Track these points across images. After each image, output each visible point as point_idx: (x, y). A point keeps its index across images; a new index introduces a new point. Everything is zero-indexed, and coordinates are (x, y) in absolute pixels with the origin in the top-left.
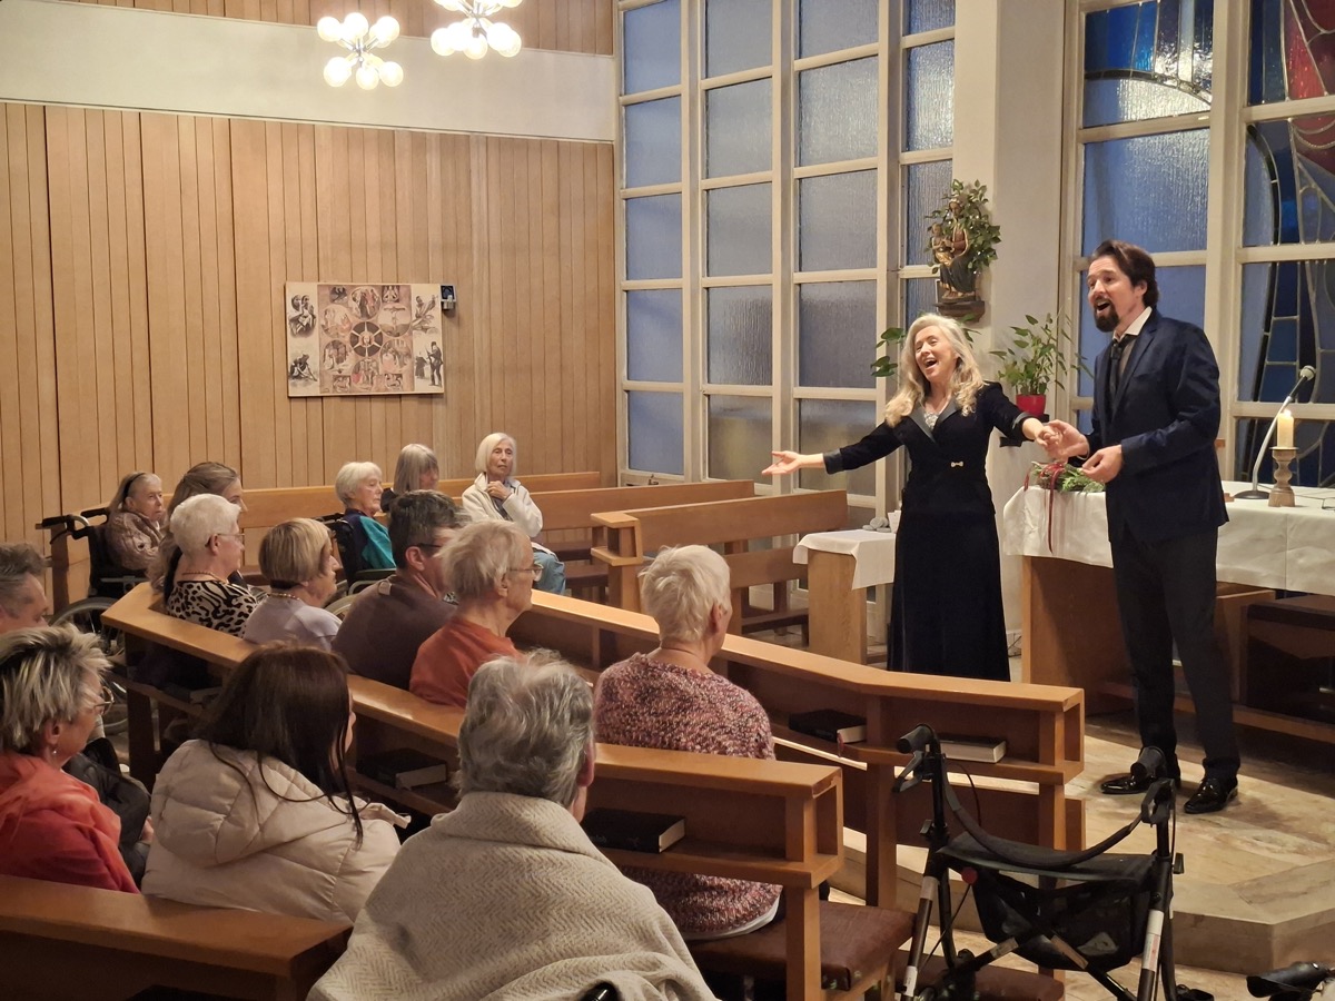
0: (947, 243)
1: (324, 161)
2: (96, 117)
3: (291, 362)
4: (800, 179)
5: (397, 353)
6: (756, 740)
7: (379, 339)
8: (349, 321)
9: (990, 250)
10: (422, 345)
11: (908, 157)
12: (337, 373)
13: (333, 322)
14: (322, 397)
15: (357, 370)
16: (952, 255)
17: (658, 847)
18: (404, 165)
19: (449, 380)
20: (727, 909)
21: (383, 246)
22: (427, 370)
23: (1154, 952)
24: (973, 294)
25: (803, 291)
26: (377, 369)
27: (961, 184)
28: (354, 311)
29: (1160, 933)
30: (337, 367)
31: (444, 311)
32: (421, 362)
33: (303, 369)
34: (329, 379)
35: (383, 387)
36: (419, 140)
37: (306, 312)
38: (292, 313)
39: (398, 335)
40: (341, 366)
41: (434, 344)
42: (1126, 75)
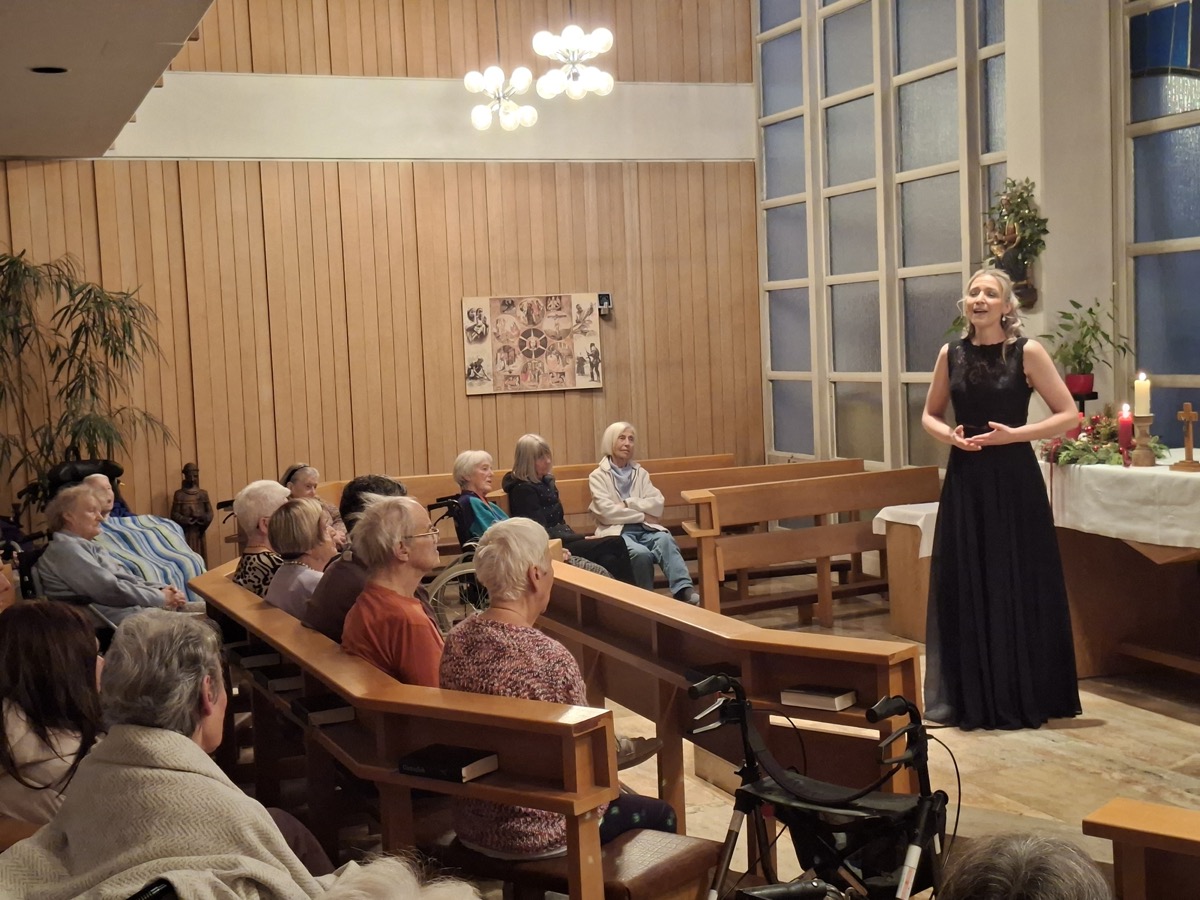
0: (1000, 237)
1: (494, 191)
2: (302, 169)
3: (468, 365)
4: (902, 184)
5: (560, 354)
6: (563, 683)
7: (544, 343)
8: (517, 328)
9: (1040, 241)
10: (582, 346)
11: (987, 159)
12: (508, 374)
13: (503, 330)
14: (495, 394)
15: (525, 371)
16: (1006, 247)
17: (461, 777)
18: (564, 191)
19: (608, 377)
20: (540, 834)
21: (546, 263)
22: (587, 368)
23: (907, 883)
24: (1025, 282)
25: (907, 285)
26: (543, 368)
27: (1014, 182)
28: (522, 320)
29: (916, 867)
30: (508, 368)
31: (600, 315)
32: (581, 361)
33: (478, 370)
34: (500, 378)
35: (548, 384)
36: (577, 170)
37: (480, 322)
38: (468, 323)
39: (561, 339)
40: (511, 367)
41: (592, 345)
42: (1165, 72)
